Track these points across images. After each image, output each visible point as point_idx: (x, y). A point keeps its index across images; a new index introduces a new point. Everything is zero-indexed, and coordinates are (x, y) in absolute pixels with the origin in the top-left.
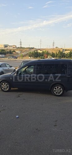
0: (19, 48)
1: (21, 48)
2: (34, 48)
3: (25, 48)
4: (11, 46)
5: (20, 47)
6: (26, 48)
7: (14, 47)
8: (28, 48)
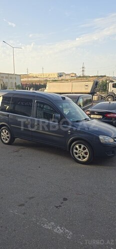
0: (80, 77)
1: (84, 77)
2: (105, 76)
3: (90, 77)
4: (69, 75)
5: (81, 75)
6: (92, 77)
7: (72, 77)
8: (95, 77)
